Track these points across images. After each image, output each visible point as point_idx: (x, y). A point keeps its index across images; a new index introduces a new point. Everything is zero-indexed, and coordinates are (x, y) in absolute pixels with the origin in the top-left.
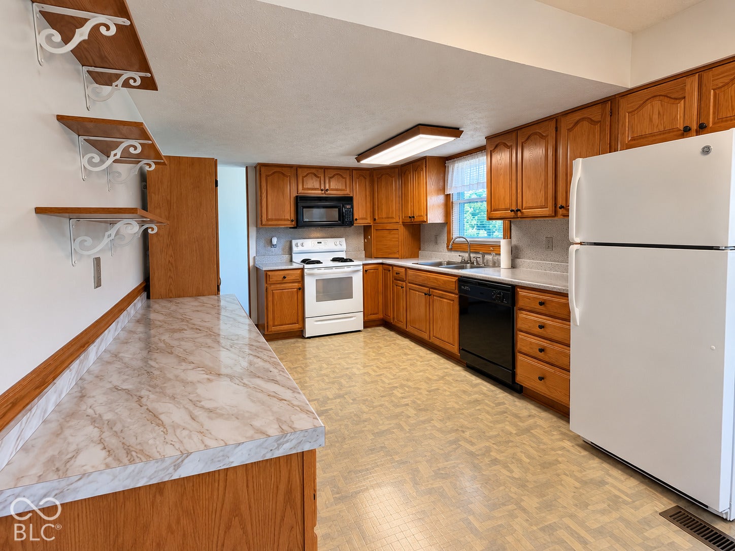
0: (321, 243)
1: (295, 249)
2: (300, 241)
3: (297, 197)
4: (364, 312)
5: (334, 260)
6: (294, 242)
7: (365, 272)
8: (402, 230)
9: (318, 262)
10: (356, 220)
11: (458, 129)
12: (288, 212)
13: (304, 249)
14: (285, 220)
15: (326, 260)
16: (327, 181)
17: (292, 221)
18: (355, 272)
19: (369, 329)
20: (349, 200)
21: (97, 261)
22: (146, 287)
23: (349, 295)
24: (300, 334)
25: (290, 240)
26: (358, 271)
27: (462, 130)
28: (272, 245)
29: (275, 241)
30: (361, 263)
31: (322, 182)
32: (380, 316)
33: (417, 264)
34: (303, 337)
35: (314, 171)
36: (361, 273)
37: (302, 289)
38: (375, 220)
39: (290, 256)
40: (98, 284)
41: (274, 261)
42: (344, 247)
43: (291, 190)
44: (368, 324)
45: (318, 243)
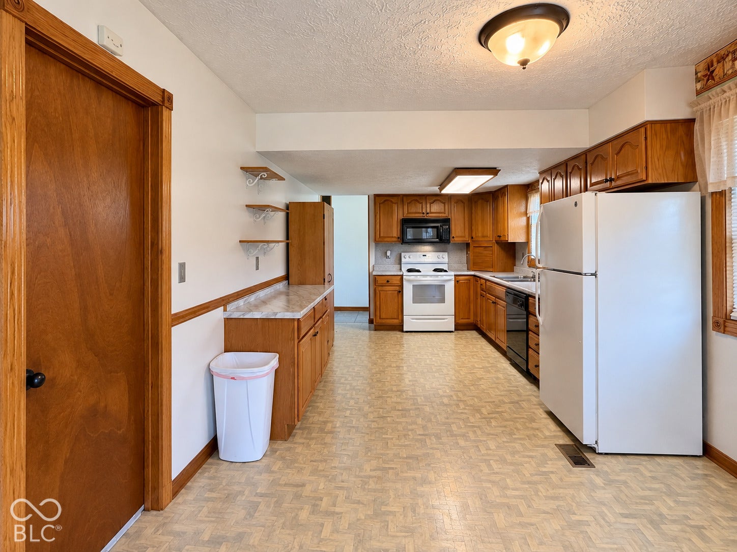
0: (425, 256)
1: (403, 260)
2: (407, 255)
3: (403, 219)
4: (455, 315)
5: (436, 270)
6: (403, 254)
7: (457, 282)
8: (496, 247)
9: (418, 271)
10: (453, 237)
11: (496, 168)
12: (395, 232)
13: (411, 260)
14: (392, 237)
15: (427, 270)
16: (428, 206)
17: (399, 238)
18: (448, 282)
19: (461, 332)
20: (447, 221)
21: (257, 258)
22: (287, 277)
23: (442, 300)
24: (400, 328)
25: (400, 253)
26: (450, 280)
27: (499, 169)
28: (387, 257)
29: (389, 253)
30: (453, 273)
31: (424, 207)
32: (471, 320)
33: (494, 277)
34: (402, 331)
35: (415, 198)
36: (453, 283)
37: (401, 292)
38: (472, 238)
39: (399, 266)
40: (257, 268)
41: (389, 269)
42: (446, 260)
43: (399, 213)
44: (459, 327)
45: (423, 256)
